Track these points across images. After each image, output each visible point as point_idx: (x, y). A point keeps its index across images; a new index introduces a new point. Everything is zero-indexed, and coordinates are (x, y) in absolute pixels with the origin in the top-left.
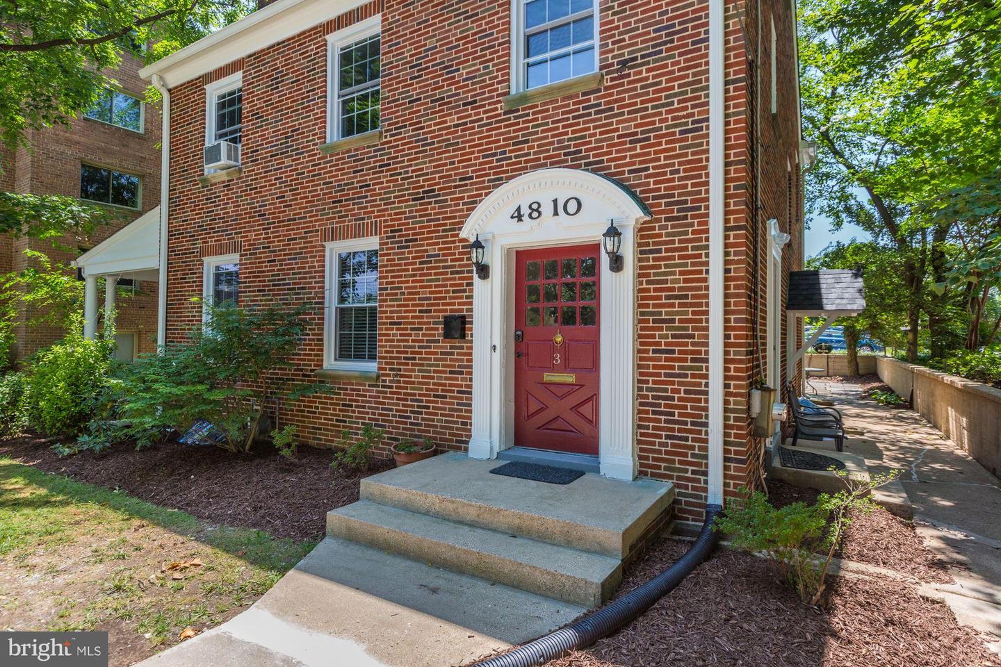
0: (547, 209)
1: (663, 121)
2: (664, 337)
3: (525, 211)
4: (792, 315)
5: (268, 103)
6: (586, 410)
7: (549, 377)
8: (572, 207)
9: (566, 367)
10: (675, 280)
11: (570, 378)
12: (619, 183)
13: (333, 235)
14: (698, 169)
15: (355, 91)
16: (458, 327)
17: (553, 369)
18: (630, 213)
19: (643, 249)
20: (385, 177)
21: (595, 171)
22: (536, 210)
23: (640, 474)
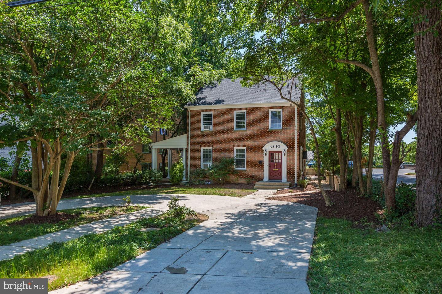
0: (275, 147)
1: (290, 137)
2: (290, 164)
3: (272, 146)
4: (304, 160)
5: (220, 119)
6: (279, 174)
7: (274, 170)
8: (279, 147)
9: (277, 168)
10: (291, 157)
11: (277, 170)
12: (285, 144)
13: (236, 146)
14: (294, 143)
15: (239, 121)
16: (261, 162)
17: (275, 168)
18: (287, 148)
19: (287, 153)
20: (247, 138)
21: (281, 142)
22: (274, 146)
23: (287, 181)
